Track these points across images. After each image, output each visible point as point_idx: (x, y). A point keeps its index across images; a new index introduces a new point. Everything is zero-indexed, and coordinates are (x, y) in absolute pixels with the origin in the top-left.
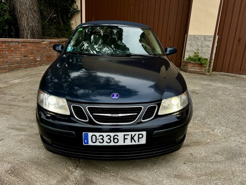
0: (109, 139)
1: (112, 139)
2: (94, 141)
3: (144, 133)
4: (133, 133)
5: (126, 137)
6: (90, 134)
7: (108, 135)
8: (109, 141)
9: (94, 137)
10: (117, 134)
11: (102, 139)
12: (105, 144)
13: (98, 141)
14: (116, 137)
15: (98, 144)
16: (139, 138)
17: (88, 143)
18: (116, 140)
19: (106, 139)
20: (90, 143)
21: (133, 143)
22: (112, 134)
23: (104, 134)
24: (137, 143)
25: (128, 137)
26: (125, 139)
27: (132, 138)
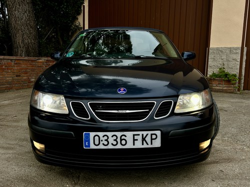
0: (115, 140)
1: (119, 140)
2: (97, 143)
3: (158, 133)
4: (145, 133)
5: (136, 137)
6: (92, 134)
7: (114, 135)
8: (115, 143)
9: (97, 138)
10: (125, 133)
11: (106, 140)
12: (110, 147)
13: (101, 143)
14: (123, 137)
15: (101, 147)
16: (152, 139)
18: (123, 142)
19: (111, 140)
20: (92, 146)
21: (145, 146)
22: (119, 134)
23: (110, 134)
24: (150, 146)
25: (139, 138)
26: (134, 140)
27: (144, 139)
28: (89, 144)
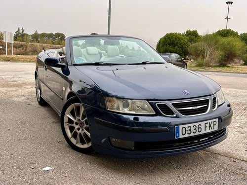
0: (195, 129)
1: (197, 129)
2: (184, 133)
3: (217, 120)
4: (210, 121)
6: (181, 127)
7: (195, 126)
8: (195, 131)
9: (184, 129)
10: (200, 123)
11: (190, 130)
12: (192, 134)
13: (187, 132)
14: (200, 126)
15: (187, 135)
16: (214, 125)
17: (179, 137)
18: (200, 130)
19: (193, 130)
20: (181, 136)
21: (211, 130)
22: (197, 124)
23: (192, 125)
24: (213, 130)
25: (208, 125)
26: (206, 127)
27: (210, 126)
28: (179, 135)
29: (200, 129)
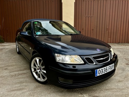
0: (105, 70)
3: (114, 64)
4: (111, 65)
6: (98, 70)
10: (107, 67)
13: (101, 72)
14: (107, 69)
15: (101, 74)
16: (113, 67)
17: (97, 75)
23: (103, 68)
24: (112, 70)
25: (110, 67)
26: (109, 69)
29: (107, 70)
